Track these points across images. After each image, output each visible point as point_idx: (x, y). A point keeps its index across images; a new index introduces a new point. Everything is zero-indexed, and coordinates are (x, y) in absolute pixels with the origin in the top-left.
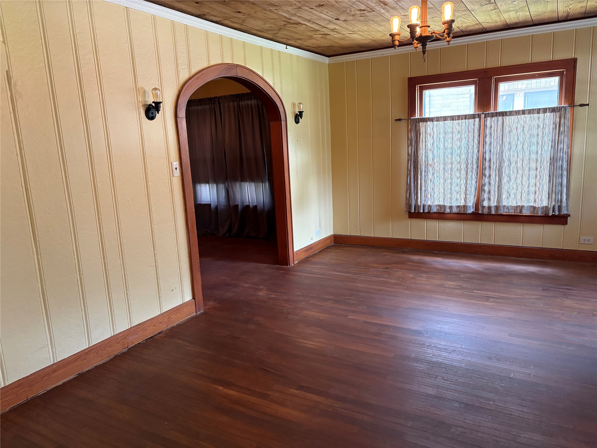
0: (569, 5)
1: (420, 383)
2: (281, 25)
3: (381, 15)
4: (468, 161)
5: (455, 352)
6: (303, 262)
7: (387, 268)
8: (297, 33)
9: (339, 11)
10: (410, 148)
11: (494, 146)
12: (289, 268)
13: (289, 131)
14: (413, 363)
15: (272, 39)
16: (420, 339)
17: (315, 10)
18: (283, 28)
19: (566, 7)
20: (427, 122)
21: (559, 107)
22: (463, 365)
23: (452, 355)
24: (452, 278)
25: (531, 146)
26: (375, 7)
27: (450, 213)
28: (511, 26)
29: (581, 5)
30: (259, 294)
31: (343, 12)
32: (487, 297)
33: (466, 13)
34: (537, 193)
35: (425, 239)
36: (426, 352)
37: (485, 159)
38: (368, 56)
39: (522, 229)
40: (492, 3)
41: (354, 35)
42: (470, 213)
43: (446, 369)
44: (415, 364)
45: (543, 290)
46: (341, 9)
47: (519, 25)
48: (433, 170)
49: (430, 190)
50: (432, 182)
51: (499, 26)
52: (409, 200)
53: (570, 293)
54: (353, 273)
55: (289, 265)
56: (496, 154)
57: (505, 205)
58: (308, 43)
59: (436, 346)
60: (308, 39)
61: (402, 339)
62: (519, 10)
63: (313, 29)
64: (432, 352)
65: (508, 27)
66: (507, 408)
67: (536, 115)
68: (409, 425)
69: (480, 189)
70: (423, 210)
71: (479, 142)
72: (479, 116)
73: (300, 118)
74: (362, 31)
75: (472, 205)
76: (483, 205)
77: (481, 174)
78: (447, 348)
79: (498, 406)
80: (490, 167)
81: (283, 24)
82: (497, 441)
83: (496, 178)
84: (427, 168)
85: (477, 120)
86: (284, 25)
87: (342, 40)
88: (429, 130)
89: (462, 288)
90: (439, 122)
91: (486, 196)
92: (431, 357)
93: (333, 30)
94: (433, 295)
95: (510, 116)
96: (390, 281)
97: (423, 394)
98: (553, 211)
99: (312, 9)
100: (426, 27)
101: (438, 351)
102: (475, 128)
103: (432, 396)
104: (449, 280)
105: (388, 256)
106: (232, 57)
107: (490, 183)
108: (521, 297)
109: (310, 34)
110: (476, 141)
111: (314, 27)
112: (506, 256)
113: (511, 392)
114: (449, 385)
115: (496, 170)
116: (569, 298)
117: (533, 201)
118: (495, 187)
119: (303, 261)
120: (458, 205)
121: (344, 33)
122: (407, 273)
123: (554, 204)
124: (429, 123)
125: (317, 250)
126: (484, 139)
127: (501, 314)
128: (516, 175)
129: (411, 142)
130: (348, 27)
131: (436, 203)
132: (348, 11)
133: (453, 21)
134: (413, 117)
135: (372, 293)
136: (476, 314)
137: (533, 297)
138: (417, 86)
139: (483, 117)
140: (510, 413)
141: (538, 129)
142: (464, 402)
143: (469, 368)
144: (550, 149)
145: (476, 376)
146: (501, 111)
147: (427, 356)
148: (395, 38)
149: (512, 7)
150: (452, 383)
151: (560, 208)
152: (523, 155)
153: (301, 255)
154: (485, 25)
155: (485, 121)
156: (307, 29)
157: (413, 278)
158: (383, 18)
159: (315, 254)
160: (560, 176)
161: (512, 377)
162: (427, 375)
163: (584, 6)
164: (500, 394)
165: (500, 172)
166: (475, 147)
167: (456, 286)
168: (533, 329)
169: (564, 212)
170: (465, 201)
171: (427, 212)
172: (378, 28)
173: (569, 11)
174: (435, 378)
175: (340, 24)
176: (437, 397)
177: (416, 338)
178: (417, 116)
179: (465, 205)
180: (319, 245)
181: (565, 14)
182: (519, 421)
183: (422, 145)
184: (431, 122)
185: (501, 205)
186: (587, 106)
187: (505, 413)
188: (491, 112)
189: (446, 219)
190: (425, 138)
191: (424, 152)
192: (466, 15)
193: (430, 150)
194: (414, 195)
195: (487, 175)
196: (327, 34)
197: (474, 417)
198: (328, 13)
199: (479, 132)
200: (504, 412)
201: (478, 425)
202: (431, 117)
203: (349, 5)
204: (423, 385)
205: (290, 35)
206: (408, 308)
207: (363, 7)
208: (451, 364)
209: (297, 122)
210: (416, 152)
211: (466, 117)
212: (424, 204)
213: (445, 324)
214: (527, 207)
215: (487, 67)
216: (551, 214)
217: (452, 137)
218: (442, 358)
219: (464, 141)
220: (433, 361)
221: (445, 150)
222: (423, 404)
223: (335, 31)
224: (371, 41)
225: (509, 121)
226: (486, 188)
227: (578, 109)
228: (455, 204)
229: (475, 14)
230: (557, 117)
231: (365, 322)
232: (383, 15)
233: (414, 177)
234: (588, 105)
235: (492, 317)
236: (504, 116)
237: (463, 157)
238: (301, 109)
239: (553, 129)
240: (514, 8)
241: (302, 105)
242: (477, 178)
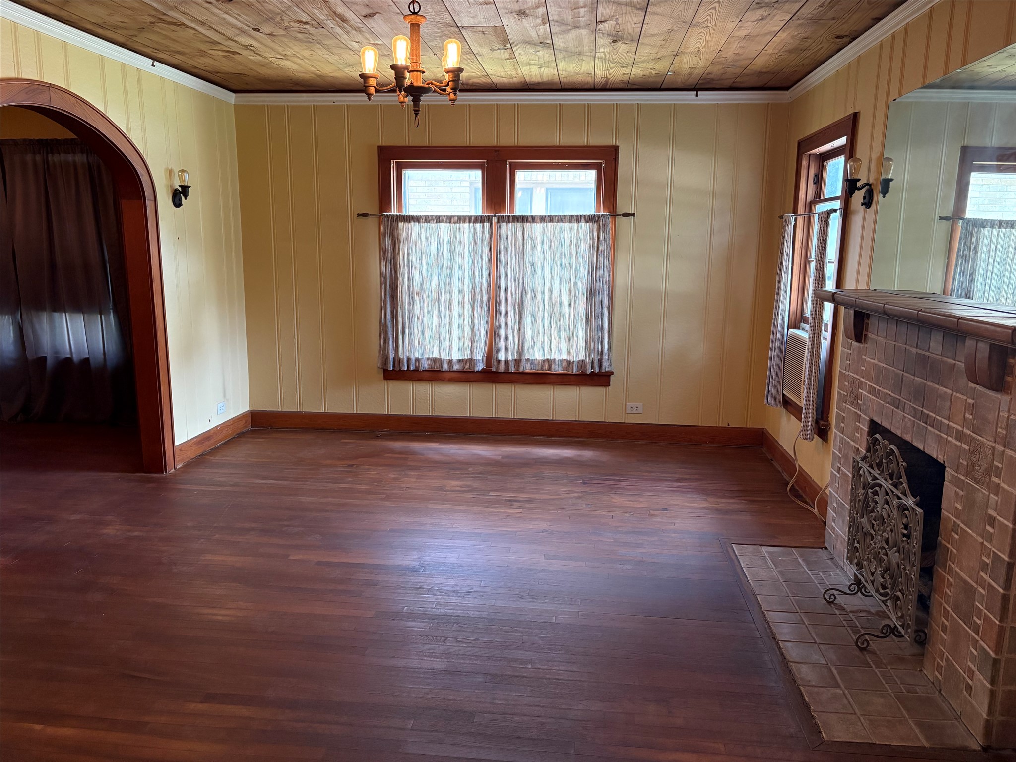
0: (609, 69)
1: (422, 654)
2: (144, 22)
3: (335, 36)
4: (474, 290)
5: (471, 594)
6: (192, 464)
7: (352, 466)
8: (177, 41)
9: (261, 16)
10: (384, 263)
11: (511, 268)
12: (166, 478)
13: (162, 220)
14: (408, 623)
15: (123, 44)
16: (416, 579)
17: (215, 7)
18: (149, 28)
19: (606, 70)
20: (409, 222)
21: (597, 215)
22: (484, 614)
23: (466, 601)
24: (456, 474)
25: (562, 270)
26: (326, 22)
27: (450, 371)
28: (531, 87)
29: (623, 71)
30: (105, 531)
31: (268, 19)
32: (510, 500)
33: (469, 57)
34: (572, 340)
35: (412, 414)
36: (426, 601)
37: (500, 287)
38: (309, 101)
39: (552, 394)
40: (507, 48)
41: (285, 61)
42: (479, 370)
43: (459, 625)
44: (411, 624)
45: (584, 483)
46: (265, 14)
47: (543, 87)
48: (422, 302)
49: (418, 333)
50: (421, 321)
51: (514, 83)
52: (384, 350)
53: (618, 486)
54: (291, 478)
55: (166, 472)
56: (515, 281)
57: (529, 359)
58: (196, 62)
59: (441, 589)
60: (197, 55)
61: (386, 585)
62: (544, 65)
63: (209, 40)
64: (436, 599)
65: (527, 87)
66: (552, 671)
67: (567, 225)
68: (410, 727)
69: (493, 334)
70: (408, 366)
71: (490, 261)
72: (489, 219)
73: (183, 198)
74: (300, 57)
75: (481, 358)
76: (497, 358)
77: (494, 310)
78: (459, 589)
79: (539, 669)
80: (506, 300)
81: (150, 21)
82: (542, 724)
83: (515, 317)
84: (413, 298)
85: (487, 225)
86: (151, 23)
87: (263, 66)
88: (413, 237)
89: (473, 490)
90: (429, 224)
91: (501, 344)
92: (434, 608)
93: (247, 47)
94: (430, 505)
95: (533, 222)
96: (359, 487)
97: (428, 670)
98: (593, 367)
99: (210, 5)
100: (419, 73)
101: (445, 597)
102: (484, 237)
103: (442, 672)
104: (452, 479)
105: (352, 445)
106: (40, 68)
107: (506, 325)
108: (557, 497)
109: (204, 47)
110: (486, 259)
111: (210, 36)
112: (532, 435)
113: (555, 645)
114: (467, 649)
115: (515, 305)
116: (618, 492)
117: (566, 352)
118: (514, 330)
119: (192, 462)
120: (461, 358)
121: (267, 55)
122: (384, 472)
123: (593, 356)
124: (413, 224)
125: (220, 440)
126: (497, 255)
127: (533, 526)
128: (543, 312)
129: (385, 254)
130: (277, 47)
131: (428, 355)
132: (278, 19)
133: (461, 70)
134: (388, 212)
135: (327, 511)
136: (496, 529)
137: (572, 495)
138: (392, 161)
139: (496, 221)
140: (557, 677)
141: (570, 246)
142: (491, 672)
143: (492, 617)
144: (586, 276)
145: (504, 628)
146: (521, 214)
147: (428, 606)
148: (368, 83)
149: (535, 59)
150: (471, 645)
151: (600, 361)
152: (551, 284)
153: (189, 452)
154: (495, 80)
155: (498, 228)
156: (196, 36)
157: (395, 479)
158: (337, 41)
159: (217, 448)
160: (600, 316)
161: (554, 621)
162: (431, 638)
163: (628, 74)
164: (540, 651)
165: (521, 309)
166: (485, 267)
167: (463, 487)
168: (576, 544)
169: (606, 368)
170: (471, 352)
171: (414, 370)
172: (328, 56)
173: (609, 77)
174: (444, 642)
175: (261, 39)
176: (449, 672)
177: (408, 579)
178: (394, 211)
179: (471, 359)
180: (224, 432)
181: (603, 80)
182: (570, 688)
183: (403, 260)
184: (417, 223)
185: (523, 358)
186: (632, 217)
187: (549, 678)
188: (507, 215)
189: (444, 381)
190: (408, 249)
191: (406, 272)
192: (469, 61)
193: (416, 269)
194: (393, 342)
195: (503, 312)
196: (235, 53)
197: (506, 694)
198: (239, 15)
199: (489, 245)
200: (548, 676)
201: (513, 705)
202: (417, 216)
203: (280, 9)
204: (425, 656)
205: (162, 43)
206: (391, 531)
207: (305, 18)
208: (466, 615)
209: (177, 204)
210: (393, 270)
211: (470, 219)
212: (409, 356)
213: (452, 550)
214: (558, 360)
215: (498, 145)
216: (589, 372)
217: (451, 250)
218: (452, 608)
219: (467, 257)
220: (438, 613)
221: (439, 270)
222: (429, 687)
223: (251, 50)
224: (315, 77)
225: (531, 230)
226: (502, 332)
227: (622, 221)
228: (457, 356)
229: (481, 61)
230: (595, 229)
231: (319, 563)
232: (338, 37)
233: (392, 312)
234: (633, 215)
235: (520, 531)
236: (524, 222)
237: (467, 281)
238: (184, 181)
239: (590, 247)
240: (537, 62)
241: (186, 175)
242: (488, 317)
